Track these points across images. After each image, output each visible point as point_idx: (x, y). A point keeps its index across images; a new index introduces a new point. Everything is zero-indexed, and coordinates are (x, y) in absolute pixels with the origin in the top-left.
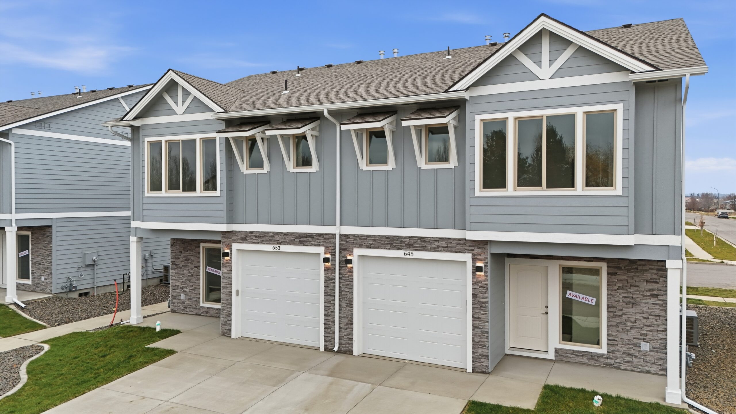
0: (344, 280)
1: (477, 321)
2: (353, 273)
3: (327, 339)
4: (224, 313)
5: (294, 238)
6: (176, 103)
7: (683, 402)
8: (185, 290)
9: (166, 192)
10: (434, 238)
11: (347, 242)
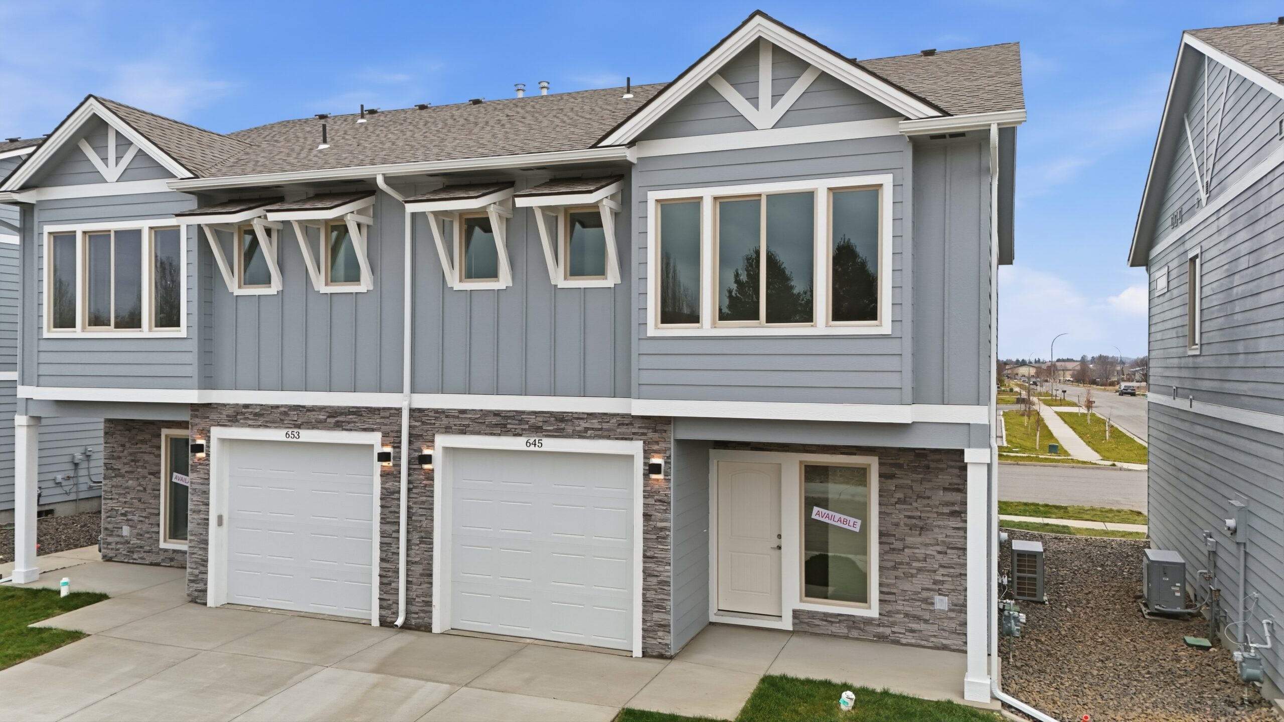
0: (416, 493)
1: (651, 562)
2: (433, 480)
3: (385, 604)
4: (194, 560)
5: (325, 417)
6: (105, 160)
7: (994, 698)
8: (130, 517)
9: (84, 329)
10: (580, 413)
11: (424, 423)
